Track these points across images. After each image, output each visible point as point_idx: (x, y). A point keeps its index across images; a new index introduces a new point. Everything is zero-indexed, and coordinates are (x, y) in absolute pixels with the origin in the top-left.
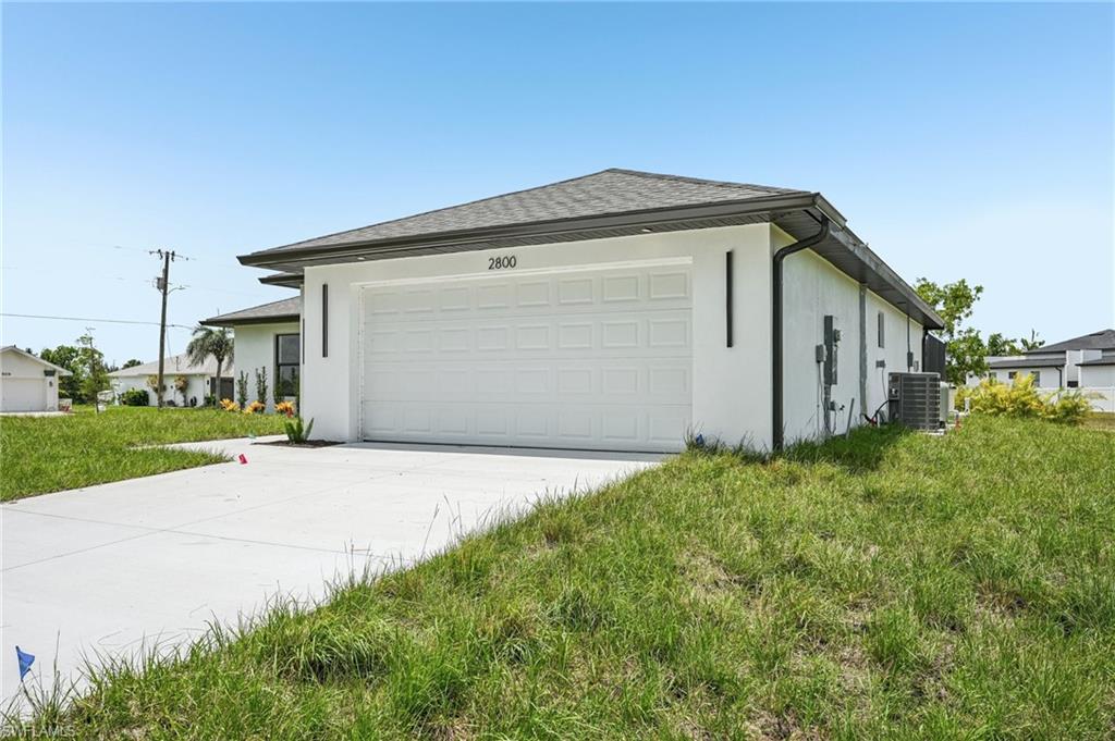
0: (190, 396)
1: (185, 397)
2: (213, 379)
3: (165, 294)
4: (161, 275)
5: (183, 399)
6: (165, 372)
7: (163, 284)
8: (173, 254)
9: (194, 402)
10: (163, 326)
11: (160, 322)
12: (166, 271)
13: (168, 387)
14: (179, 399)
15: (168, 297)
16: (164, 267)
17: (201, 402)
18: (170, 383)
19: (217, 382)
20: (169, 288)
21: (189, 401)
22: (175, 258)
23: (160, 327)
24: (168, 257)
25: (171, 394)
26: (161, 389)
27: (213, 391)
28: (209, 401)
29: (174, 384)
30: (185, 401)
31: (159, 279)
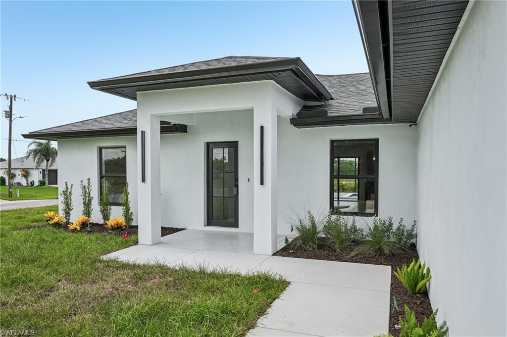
0: (30, 180)
1: (27, 180)
2: (44, 171)
3: (11, 121)
4: (8, 109)
5: (26, 181)
6: (12, 167)
7: (9, 115)
8: (15, 96)
9: (32, 183)
10: (10, 140)
11: (8, 138)
12: (11, 107)
13: (17, 175)
14: (24, 182)
15: (13, 123)
16: (9, 104)
17: (37, 184)
18: (18, 173)
19: (46, 173)
20: (13, 117)
21: (29, 182)
22: (16, 99)
23: (8, 141)
24: (12, 98)
25: (19, 179)
26: (12, 176)
27: (44, 177)
28: (42, 183)
29: (20, 174)
30: (27, 183)
31: (6, 112)
